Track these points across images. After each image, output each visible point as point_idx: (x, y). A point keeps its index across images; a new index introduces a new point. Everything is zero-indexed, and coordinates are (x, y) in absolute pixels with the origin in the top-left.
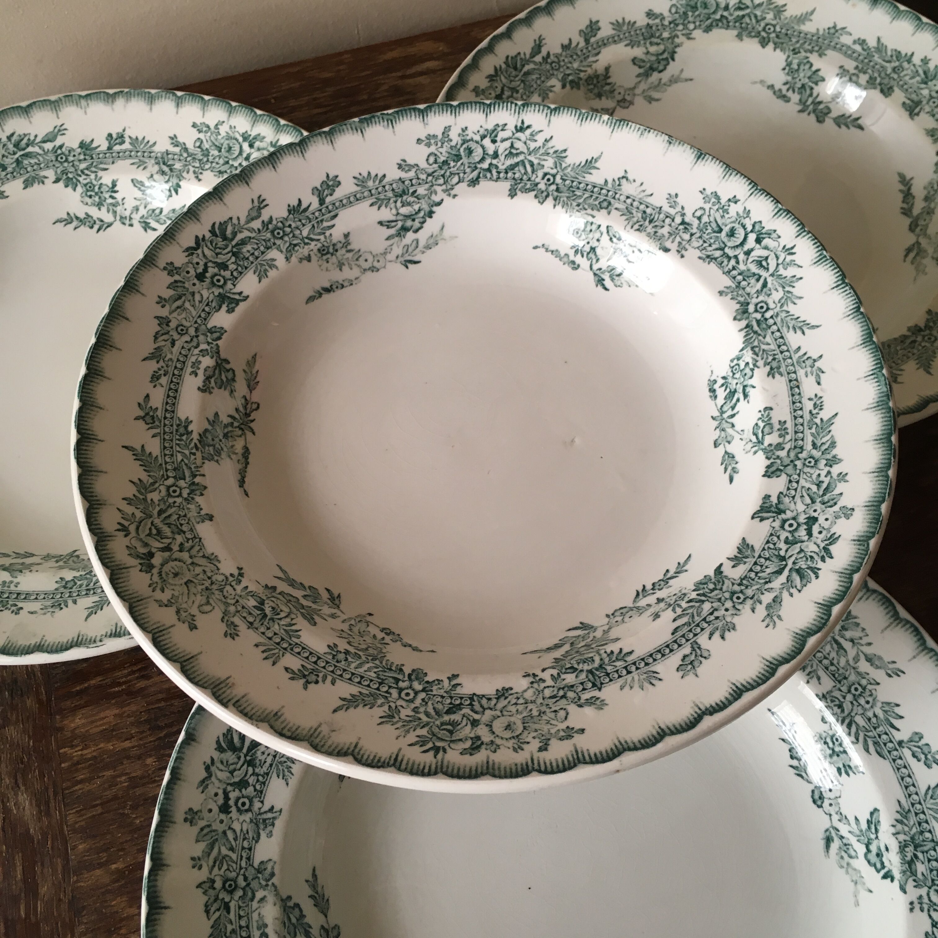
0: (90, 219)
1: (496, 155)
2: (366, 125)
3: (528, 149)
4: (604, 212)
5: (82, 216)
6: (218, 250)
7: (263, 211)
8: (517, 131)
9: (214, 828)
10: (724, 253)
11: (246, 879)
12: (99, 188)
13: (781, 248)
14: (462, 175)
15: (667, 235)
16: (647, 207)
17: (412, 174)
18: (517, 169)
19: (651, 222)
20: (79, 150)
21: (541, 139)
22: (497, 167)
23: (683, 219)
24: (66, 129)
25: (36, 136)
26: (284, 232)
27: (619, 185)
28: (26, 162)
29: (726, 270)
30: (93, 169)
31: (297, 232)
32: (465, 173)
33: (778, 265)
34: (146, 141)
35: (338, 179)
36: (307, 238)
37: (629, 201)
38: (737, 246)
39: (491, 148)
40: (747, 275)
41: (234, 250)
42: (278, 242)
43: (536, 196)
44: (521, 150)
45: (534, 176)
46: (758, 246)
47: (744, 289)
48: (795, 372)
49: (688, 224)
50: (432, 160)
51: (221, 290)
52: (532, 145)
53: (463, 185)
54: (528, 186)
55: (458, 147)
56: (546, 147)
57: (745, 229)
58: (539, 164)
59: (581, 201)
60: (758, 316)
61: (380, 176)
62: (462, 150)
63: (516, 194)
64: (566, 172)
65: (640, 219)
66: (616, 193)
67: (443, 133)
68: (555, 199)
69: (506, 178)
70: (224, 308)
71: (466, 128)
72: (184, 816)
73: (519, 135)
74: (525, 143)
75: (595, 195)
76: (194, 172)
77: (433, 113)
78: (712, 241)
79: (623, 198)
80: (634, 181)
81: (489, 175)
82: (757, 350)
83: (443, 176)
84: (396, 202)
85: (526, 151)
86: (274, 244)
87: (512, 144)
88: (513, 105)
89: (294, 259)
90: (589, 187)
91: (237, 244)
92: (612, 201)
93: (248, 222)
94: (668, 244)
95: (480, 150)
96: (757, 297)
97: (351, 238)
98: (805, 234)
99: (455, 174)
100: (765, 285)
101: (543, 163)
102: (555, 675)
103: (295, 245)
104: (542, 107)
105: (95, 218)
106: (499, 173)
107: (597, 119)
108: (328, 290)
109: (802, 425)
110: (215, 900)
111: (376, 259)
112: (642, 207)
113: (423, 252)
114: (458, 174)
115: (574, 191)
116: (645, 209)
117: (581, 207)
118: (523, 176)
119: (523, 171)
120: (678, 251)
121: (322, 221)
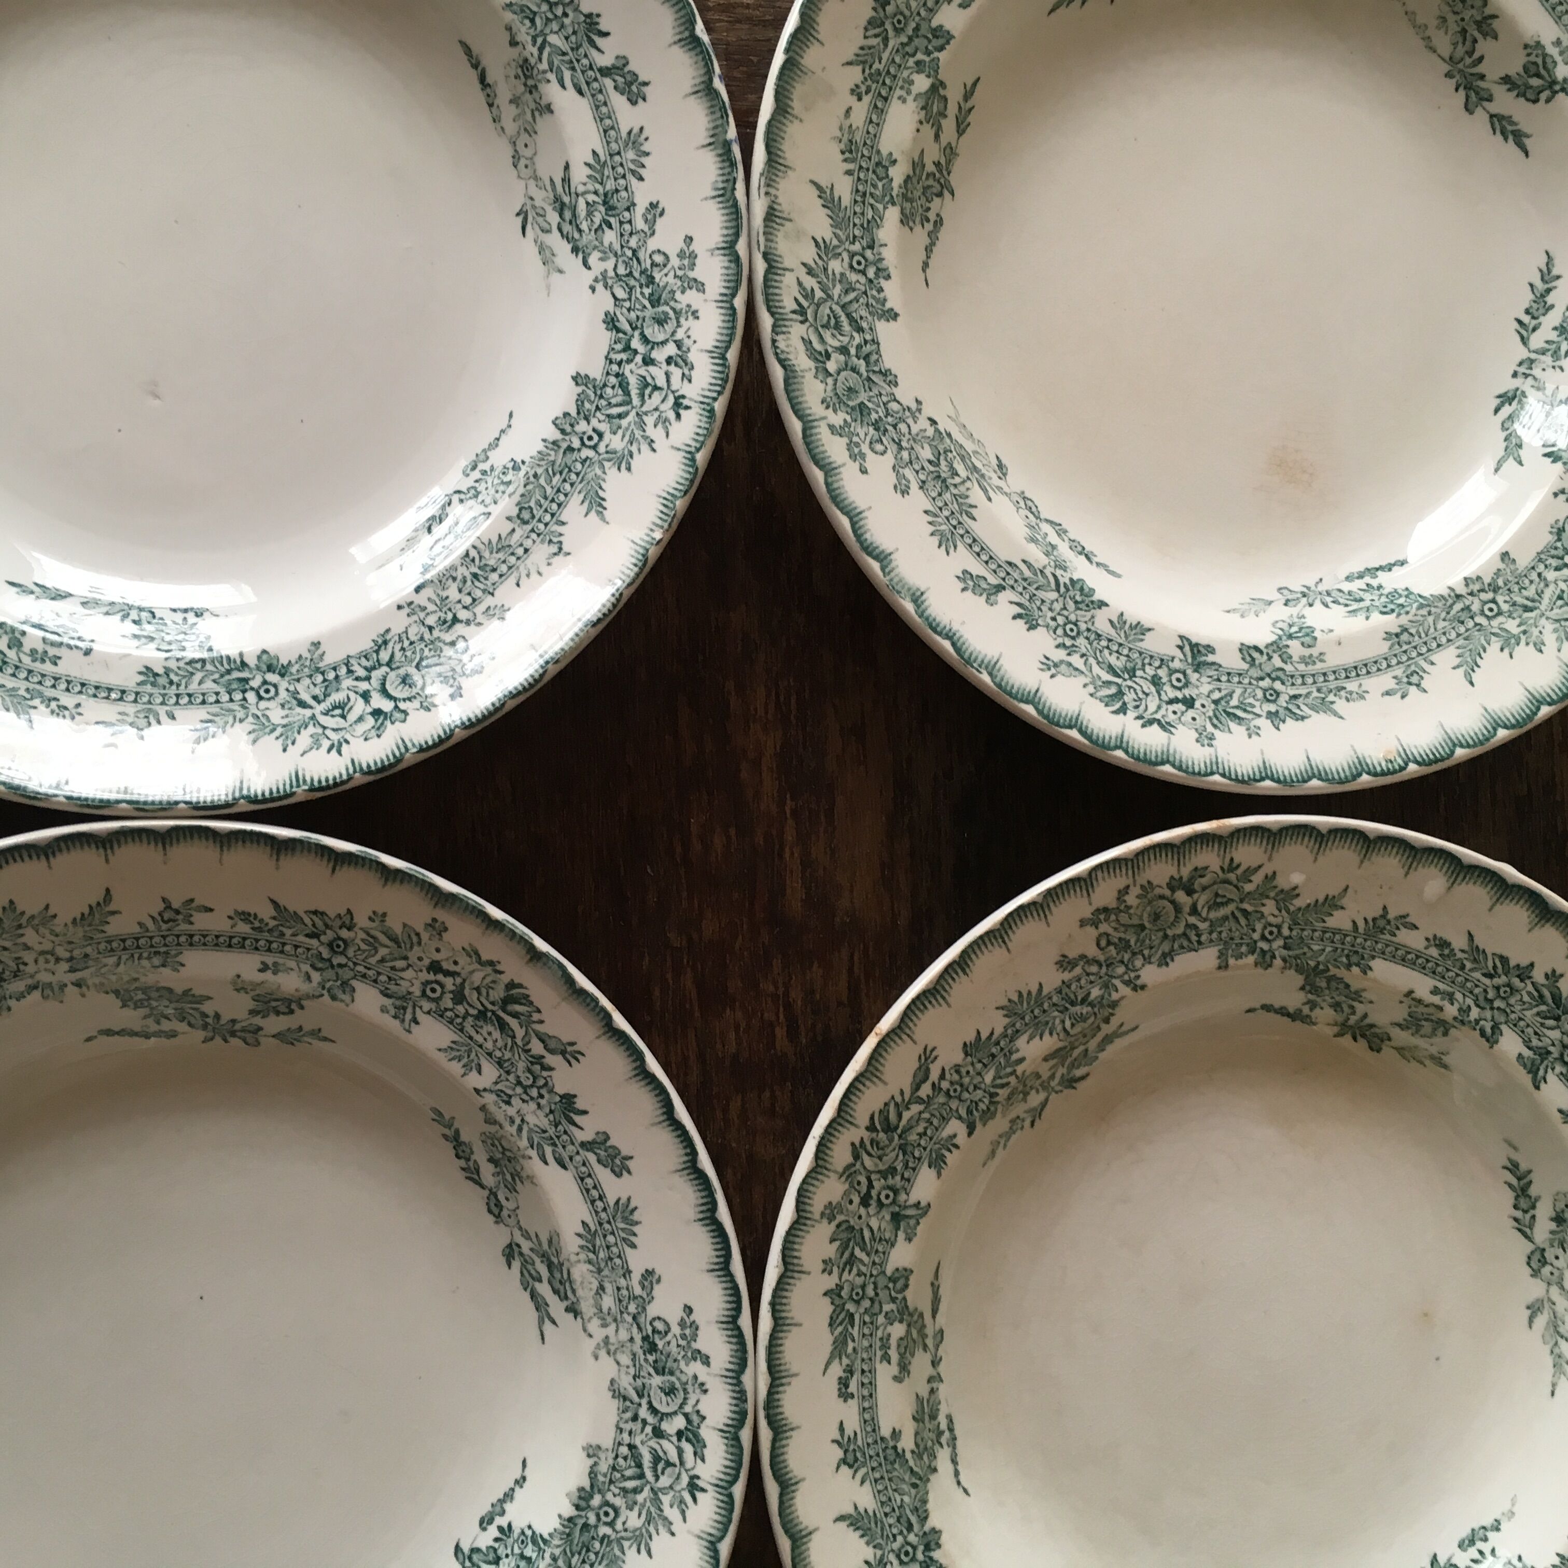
1: (648, 361)
2: (720, 151)
3: (646, 414)
4: (515, 512)
8: (677, 399)
10: (380, 665)
13: (348, 737)
14: (627, 304)
15: (444, 594)
16: (501, 576)
17: (640, 224)
18: (620, 392)
19: (475, 576)
21: (657, 434)
22: (629, 361)
23: (461, 621)
27: (550, 541)
29: (352, 661)
31: (555, 26)
32: (629, 310)
33: (324, 728)
35: (640, 101)
36: (545, 41)
37: (520, 551)
38: (383, 684)
39: (659, 355)
40: (330, 686)
43: (566, 415)
44: (648, 401)
45: (602, 418)
46: (369, 710)
47: (310, 676)
48: (135, 701)
49: (450, 627)
50: (658, 259)
52: (650, 420)
53: (609, 305)
54: (587, 405)
55: (672, 303)
56: (642, 440)
57: (404, 700)
58: (620, 427)
59: (542, 481)
60: (255, 683)
61: (641, 171)
62: (666, 309)
63: (577, 384)
64: (596, 466)
65: (483, 562)
66: (539, 535)
67: (695, 280)
68: (554, 443)
71: (698, 318)
73: (671, 400)
74: (656, 409)
75: (545, 504)
77: (726, 264)
78: (409, 653)
79: (528, 543)
80: (549, 564)
81: (619, 347)
82: (199, 666)
83: (630, 274)
84: (596, 193)
85: (644, 409)
87: (660, 388)
88: (715, 395)
89: (509, 16)
90: (562, 497)
92: (529, 527)
94: (428, 592)
95: (660, 337)
96: (287, 690)
97: (547, 116)
98: (351, 771)
99: (630, 294)
100: (302, 704)
101: (620, 432)
103: (532, 21)
104: (701, 439)
106: (620, 364)
107: (659, 522)
108: (482, 79)
109: (40, 683)
111: (528, 162)
112: (504, 568)
113: (536, 241)
114: (630, 299)
115: (561, 473)
116: (499, 572)
117: (532, 479)
118: (607, 400)
119: (613, 401)
120: (411, 603)
121: (573, 69)
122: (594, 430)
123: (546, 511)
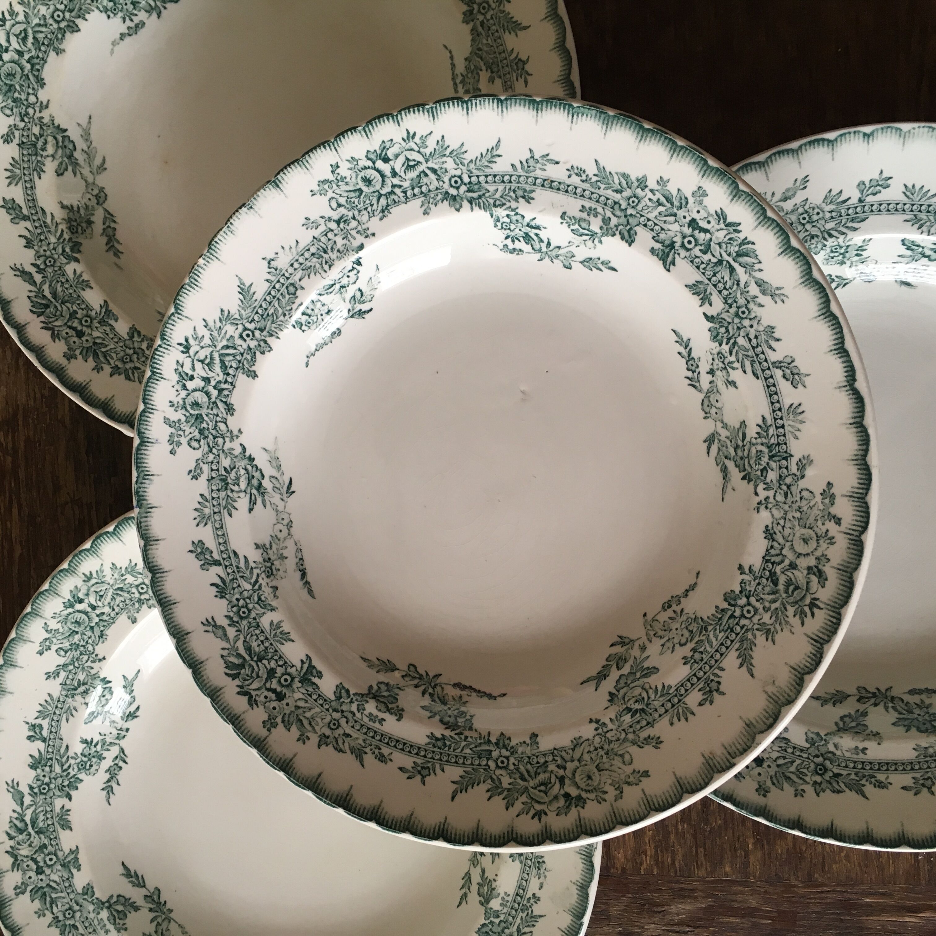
0: (112, 769)
1: (207, 380)
2: (144, 502)
3: (209, 346)
4: (299, 292)
5: (108, 776)
6: (254, 675)
7: (219, 623)
8: (187, 352)
9: (773, 774)
10: (386, 195)
11: (817, 756)
12: (85, 756)
13: (403, 144)
14: (218, 419)
15: (345, 241)
16: (309, 250)
17: (206, 468)
18: (227, 363)
19: (325, 252)
20: (39, 771)
21: (202, 331)
22: (219, 382)
23: (334, 221)
24: (13, 781)
25: (14, 811)
26: (243, 607)
27: (276, 269)
28: (41, 825)
29: (403, 199)
30: (64, 760)
31: (246, 594)
33: (419, 152)
34: (44, 703)
35: (196, 542)
36: (254, 586)
37: (296, 265)
38: (383, 181)
39: (198, 383)
40: (417, 183)
41: (255, 659)
42: (253, 615)
43: (263, 353)
44: (208, 354)
45: (239, 348)
46: (391, 162)
47: (430, 191)
48: (536, 179)
49: (341, 218)
50: (195, 444)
51: (297, 680)
52: (207, 341)
53: (231, 420)
54: (249, 357)
55: (188, 414)
56: (213, 328)
57: (369, 168)
58: (228, 340)
59: (280, 311)
60: (463, 188)
61: (201, 500)
62: (192, 412)
63: (255, 372)
64: (244, 317)
65: (320, 261)
66: (284, 275)
67: (170, 426)
68: (272, 335)
69: (234, 376)
70: (316, 680)
71: (170, 402)
72: (761, 797)
73: (192, 352)
74: (202, 347)
75: (279, 295)
76: (93, 662)
77: (147, 432)
78: (368, 202)
79: (291, 270)
80: (277, 254)
81: (226, 392)
82: (498, 203)
83: (215, 437)
84: (232, 491)
85: (211, 349)
86: (254, 619)
87: (199, 361)
88: (160, 349)
89: (274, 603)
90: (268, 298)
91: (250, 655)
92: (290, 281)
93: (228, 640)
94: (356, 244)
95: (197, 394)
96: (444, 182)
97: (260, 542)
98: (399, 117)
99: (216, 425)
100: (434, 171)
101: (228, 336)
102: (765, 486)
103: (259, 599)
104: (170, 322)
105: (112, 764)
106: (226, 382)
107: (200, 270)
108: (304, 574)
109: (592, 193)
110: (831, 783)
111: (281, 521)
112: (307, 255)
113: (283, 473)
114: (216, 422)
115: (268, 315)
116: (310, 253)
117: (287, 313)
118: (236, 359)
119: (231, 358)
120: (366, 237)
121: (238, 567)
122: (245, 341)
123: (279, 291)
